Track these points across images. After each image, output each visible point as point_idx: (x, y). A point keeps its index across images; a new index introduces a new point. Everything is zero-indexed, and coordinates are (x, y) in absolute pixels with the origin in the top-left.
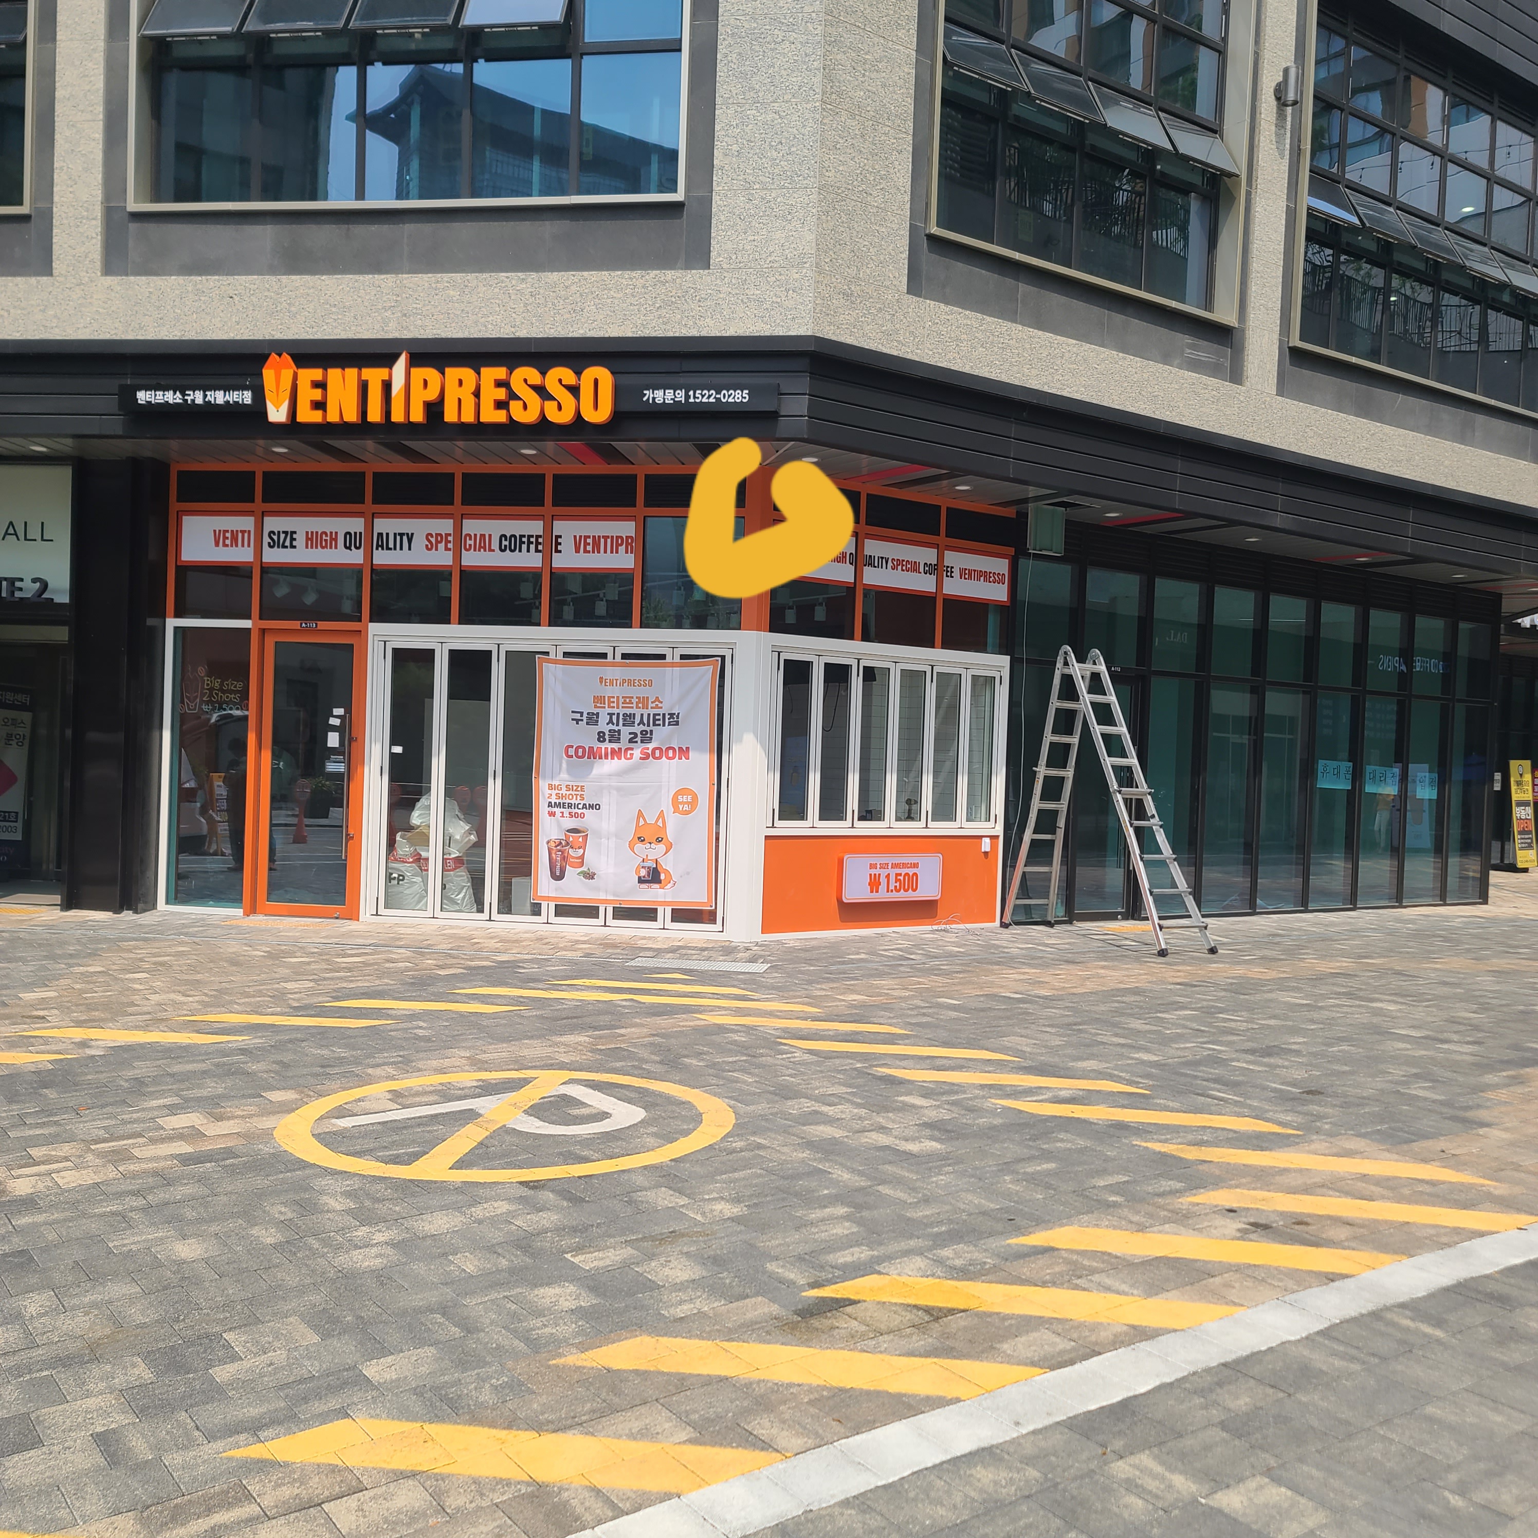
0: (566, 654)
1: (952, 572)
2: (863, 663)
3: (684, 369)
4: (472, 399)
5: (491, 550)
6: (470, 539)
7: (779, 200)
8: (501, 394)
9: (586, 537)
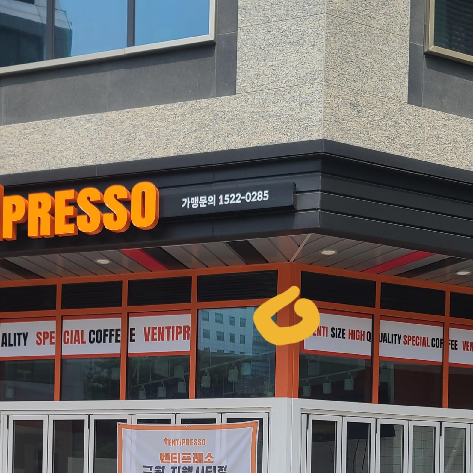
0: (139, 421)
1: (456, 345)
2: (380, 422)
3: (216, 180)
4: (49, 216)
5: (83, 342)
6: (68, 335)
7: (293, 28)
8: (70, 211)
9: (154, 328)
